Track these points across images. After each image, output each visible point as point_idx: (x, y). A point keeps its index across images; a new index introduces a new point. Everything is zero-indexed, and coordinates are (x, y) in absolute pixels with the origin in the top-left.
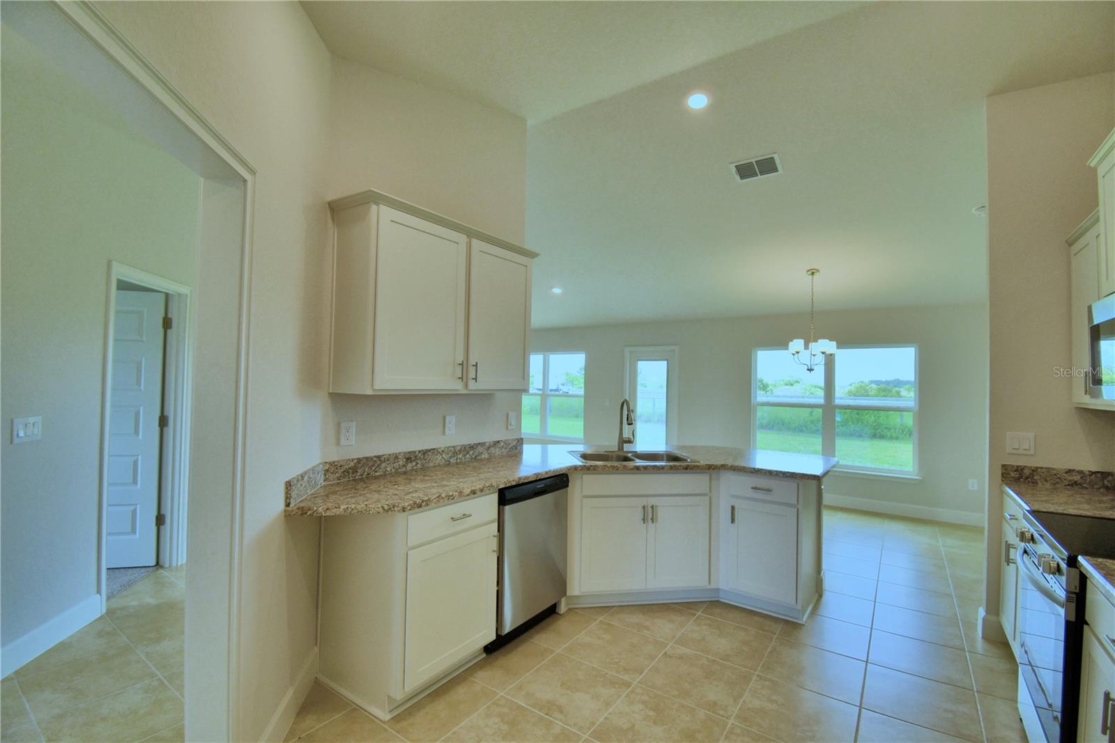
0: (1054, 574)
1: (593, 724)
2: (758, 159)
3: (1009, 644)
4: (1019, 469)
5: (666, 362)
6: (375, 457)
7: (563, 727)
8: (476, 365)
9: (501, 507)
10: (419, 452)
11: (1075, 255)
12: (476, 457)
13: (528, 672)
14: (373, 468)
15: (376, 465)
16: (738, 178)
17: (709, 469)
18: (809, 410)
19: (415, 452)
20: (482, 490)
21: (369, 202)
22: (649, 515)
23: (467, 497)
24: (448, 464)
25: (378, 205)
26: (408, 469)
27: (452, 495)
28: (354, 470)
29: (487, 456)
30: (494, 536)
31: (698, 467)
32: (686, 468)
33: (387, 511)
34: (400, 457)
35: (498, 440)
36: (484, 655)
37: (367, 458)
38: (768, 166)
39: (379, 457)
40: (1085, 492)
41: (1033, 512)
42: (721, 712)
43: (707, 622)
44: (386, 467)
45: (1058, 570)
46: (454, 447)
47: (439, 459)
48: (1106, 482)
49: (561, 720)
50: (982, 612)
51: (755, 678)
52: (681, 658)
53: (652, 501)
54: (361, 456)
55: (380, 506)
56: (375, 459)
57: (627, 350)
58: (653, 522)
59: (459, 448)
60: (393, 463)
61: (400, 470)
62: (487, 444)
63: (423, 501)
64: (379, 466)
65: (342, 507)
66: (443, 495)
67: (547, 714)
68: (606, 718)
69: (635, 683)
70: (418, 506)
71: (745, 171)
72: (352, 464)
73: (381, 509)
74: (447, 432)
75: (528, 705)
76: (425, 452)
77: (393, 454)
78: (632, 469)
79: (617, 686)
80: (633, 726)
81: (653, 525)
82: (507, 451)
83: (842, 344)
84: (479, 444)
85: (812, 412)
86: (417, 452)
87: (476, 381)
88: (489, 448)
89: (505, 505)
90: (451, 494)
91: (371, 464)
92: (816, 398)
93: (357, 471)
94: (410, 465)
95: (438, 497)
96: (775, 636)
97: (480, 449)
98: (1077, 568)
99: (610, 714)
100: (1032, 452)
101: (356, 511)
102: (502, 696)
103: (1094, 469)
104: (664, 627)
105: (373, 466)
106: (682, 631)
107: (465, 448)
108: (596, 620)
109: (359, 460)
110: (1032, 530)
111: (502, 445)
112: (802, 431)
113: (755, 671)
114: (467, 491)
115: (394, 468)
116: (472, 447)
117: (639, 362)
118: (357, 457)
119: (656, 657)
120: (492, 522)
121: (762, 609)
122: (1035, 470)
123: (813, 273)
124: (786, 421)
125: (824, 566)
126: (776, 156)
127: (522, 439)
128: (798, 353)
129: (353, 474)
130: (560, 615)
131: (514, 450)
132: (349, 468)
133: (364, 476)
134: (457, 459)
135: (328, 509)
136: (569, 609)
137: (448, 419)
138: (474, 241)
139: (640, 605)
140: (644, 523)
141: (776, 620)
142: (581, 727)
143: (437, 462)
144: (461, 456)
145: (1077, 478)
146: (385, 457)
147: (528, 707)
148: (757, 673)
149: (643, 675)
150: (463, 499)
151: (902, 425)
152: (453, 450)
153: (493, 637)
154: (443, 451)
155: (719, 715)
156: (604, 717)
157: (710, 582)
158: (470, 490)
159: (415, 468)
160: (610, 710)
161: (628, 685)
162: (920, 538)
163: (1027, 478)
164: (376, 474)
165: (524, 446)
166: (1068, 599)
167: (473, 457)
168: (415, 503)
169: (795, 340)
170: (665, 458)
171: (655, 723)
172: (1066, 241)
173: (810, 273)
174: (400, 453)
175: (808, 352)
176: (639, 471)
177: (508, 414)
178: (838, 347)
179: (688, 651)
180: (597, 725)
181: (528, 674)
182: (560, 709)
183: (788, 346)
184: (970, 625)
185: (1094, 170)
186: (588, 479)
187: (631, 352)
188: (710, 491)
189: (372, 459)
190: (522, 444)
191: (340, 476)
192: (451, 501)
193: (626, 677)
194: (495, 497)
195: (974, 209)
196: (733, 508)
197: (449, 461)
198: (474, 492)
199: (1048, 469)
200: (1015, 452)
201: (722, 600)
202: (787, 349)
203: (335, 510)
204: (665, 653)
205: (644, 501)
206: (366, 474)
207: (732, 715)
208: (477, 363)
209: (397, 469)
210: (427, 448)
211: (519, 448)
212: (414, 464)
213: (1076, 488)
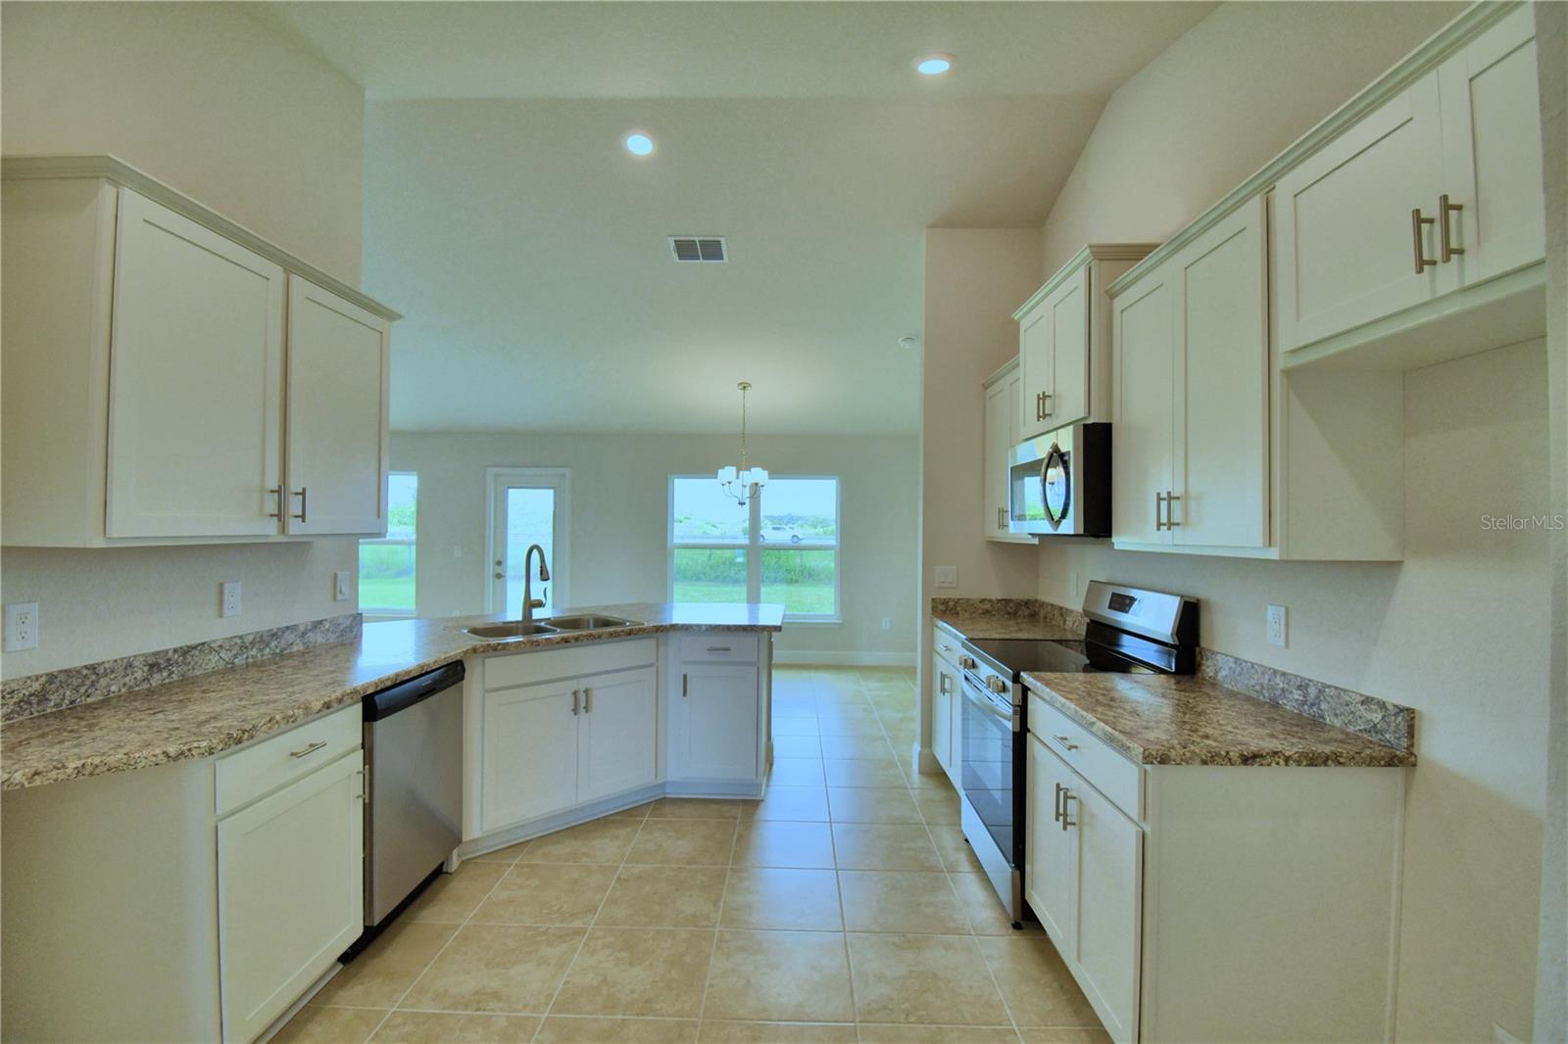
0: (999, 692)
1: (552, 995)
2: (705, 239)
3: (945, 773)
4: (945, 602)
5: (551, 491)
6: (86, 667)
7: (508, 1016)
8: (303, 493)
9: (367, 723)
10: (175, 651)
11: (990, 398)
12: (281, 651)
13: (426, 966)
14: (82, 690)
15: (88, 682)
16: (675, 255)
17: (656, 631)
18: (707, 552)
19: (167, 652)
20: (340, 701)
21: (97, 177)
22: (581, 703)
23: (318, 715)
24: (231, 668)
25: (117, 188)
26: (154, 684)
27: (294, 715)
28: (42, 697)
29: (301, 648)
30: (358, 773)
31: (643, 630)
32: (630, 633)
33: (176, 759)
34: (136, 664)
35: (320, 619)
36: (341, 966)
37: (67, 672)
38: (712, 250)
39: (92, 668)
40: (994, 618)
41: (971, 640)
42: (705, 923)
43: (659, 826)
44: (109, 686)
45: (1004, 689)
46: (241, 637)
47: (213, 661)
48: (1008, 609)
49: (501, 1010)
50: (917, 748)
51: (729, 873)
52: (639, 878)
53: (583, 684)
54: (54, 668)
55: (158, 751)
56: (85, 672)
57: (491, 471)
58: (587, 711)
59: (251, 638)
60: (124, 676)
61: (137, 689)
62: (302, 628)
63: (244, 732)
64: (93, 684)
65: (72, 765)
66: (278, 717)
67: (478, 1010)
68: (566, 983)
69: (592, 926)
70: (237, 740)
71: (686, 250)
72: (36, 686)
73: (161, 757)
74: (227, 612)
75: (444, 1009)
76: (186, 651)
77: (122, 659)
78: (558, 643)
79: (568, 939)
80: (605, 979)
81: (587, 715)
82: (334, 636)
83: (776, 472)
84: (288, 628)
85: (710, 556)
86: (170, 653)
87: (304, 521)
88: (304, 634)
89: (376, 720)
90: (291, 713)
91: (76, 682)
92: (708, 538)
93: (48, 700)
94: (157, 676)
95: (270, 720)
96: (738, 821)
97: (289, 637)
98: (1019, 682)
99: (569, 975)
100: (954, 585)
101: (105, 769)
102: (394, 1012)
103: (1000, 598)
104: (606, 847)
105: (83, 684)
106: (632, 846)
107: (262, 637)
108: (509, 865)
109: (51, 677)
110: (972, 656)
111: (327, 627)
112: (699, 579)
113: (727, 865)
114: (317, 705)
115: (125, 685)
116: (274, 635)
117: (510, 490)
118: (47, 671)
119: (608, 886)
120: (353, 750)
121: (714, 794)
122: (957, 602)
123: (744, 387)
124: (682, 568)
125: (774, 732)
126: (723, 241)
127: (361, 614)
128: (729, 483)
129: (38, 704)
130: (451, 874)
131: (348, 635)
132: (31, 695)
133: (64, 707)
134: (247, 658)
135: (36, 773)
136: (463, 862)
137: (227, 586)
138: (297, 281)
139: (568, 829)
140: (575, 714)
141: (733, 802)
142: (534, 1006)
143: (210, 668)
144: (254, 652)
145: (988, 606)
146: (107, 666)
147: (446, 1012)
148: (730, 866)
149: (598, 913)
150: (310, 718)
151: (801, 566)
152: (239, 642)
153: (359, 932)
154: (221, 646)
155: (703, 927)
156: (562, 983)
157: (656, 777)
158: (322, 702)
159: (167, 681)
160: (568, 971)
161: (579, 932)
162: (845, 685)
163: (952, 609)
164: (89, 700)
165: (364, 625)
166: (1015, 713)
167: (278, 651)
168: (230, 736)
169: (726, 468)
170: (591, 624)
171: (631, 964)
172: (983, 385)
173: (741, 387)
174: (135, 656)
175: (740, 481)
176: (567, 644)
177: (335, 576)
178: (771, 477)
179: (646, 867)
180: (555, 996)
181: (426, 969)
182: (496, 996)
183: (717, 474)
184: (906, 764)
185: (1017, 324)
186: (494, 663)
187: (497, 475)
188: (657, 660)
189: (78, 672)
190: (362, 623)
191: (12, 712)
192: (291, 725)
193: (577, 924)
194: (357, 710)
195: (899, 341)
196: (685, 677)
197: (233, 663)
198: (327, 706)
199: (968, 600)
200: (943, 585)
201: (668, 796)
202: (716, 478)
203: (55, 772)
204: (619, 878)
205: (573, 685)
206: (66, 702)
207: (716, 922)
208: (304, 490)
209: (131, 687)
210: (188, 644)
211: (355, 630)
212: (165, 674)
213: (988, 615)
